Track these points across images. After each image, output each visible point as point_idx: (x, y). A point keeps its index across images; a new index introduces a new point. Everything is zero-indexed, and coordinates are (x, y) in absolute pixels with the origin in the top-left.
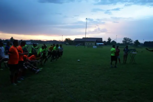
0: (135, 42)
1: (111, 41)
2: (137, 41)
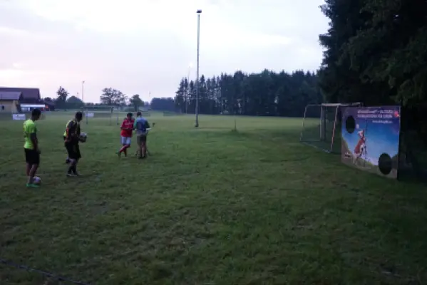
0: (131, 100)
2: (136, 97)
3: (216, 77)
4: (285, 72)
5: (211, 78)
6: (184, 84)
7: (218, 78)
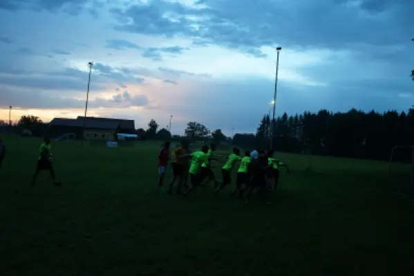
1: (158, 129)
2: (219, 131)
3: (299, 116)
4: (376, 112)
5: (294, 116)
6: (266, 121)
7: (301, 116)
